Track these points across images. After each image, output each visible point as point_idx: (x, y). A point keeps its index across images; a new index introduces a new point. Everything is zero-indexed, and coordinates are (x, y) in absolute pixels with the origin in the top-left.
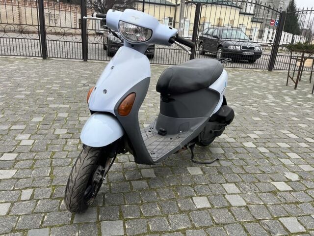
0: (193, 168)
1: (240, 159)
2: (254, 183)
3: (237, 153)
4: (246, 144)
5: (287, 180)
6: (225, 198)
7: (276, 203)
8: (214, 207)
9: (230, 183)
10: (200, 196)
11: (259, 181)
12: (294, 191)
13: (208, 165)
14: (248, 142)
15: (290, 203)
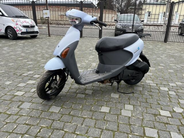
0: (115, 94)
1: (149, 95)
2: (146, 108)
3: (151, 91)
4: (162, 88)
5: (172, 111)
6: (121, 111)
7: (152, 120)
8: (110, 113)
9: (131, 105)
10: (107, 107)
11: (151, 108)
12: (172, 117)
13: (125, 94)
14: (165, 87)
15: (161, 123)
